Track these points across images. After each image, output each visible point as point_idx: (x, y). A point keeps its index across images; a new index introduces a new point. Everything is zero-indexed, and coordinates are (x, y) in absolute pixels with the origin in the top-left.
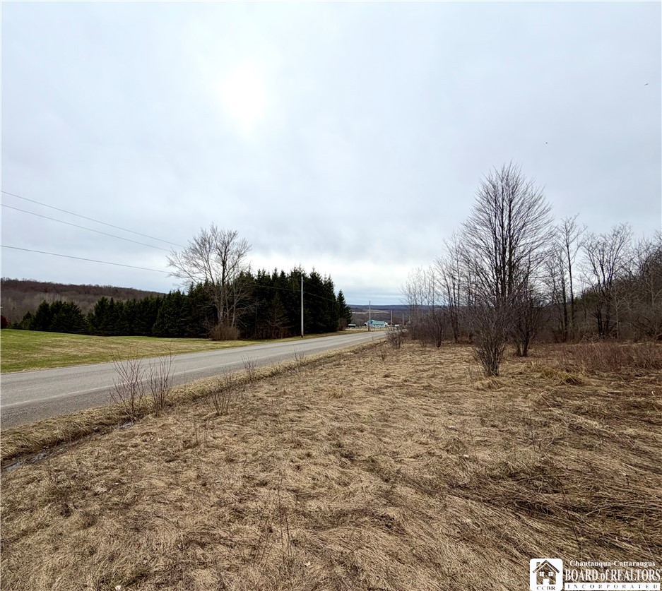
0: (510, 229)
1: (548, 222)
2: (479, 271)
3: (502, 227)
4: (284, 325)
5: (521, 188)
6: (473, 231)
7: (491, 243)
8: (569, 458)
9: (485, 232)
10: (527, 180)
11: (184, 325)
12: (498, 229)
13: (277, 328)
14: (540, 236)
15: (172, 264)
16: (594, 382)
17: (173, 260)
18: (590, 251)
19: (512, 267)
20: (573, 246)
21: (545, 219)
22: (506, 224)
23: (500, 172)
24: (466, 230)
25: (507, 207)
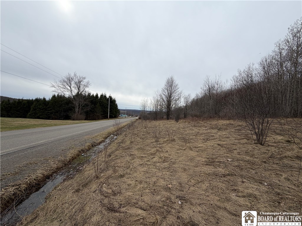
0: (171, 92)
4: (101, 115)
5: (174, 82)
7: (167, 95)
11: (50, 114)
12: (169, 91)
13: (98, 116)
14: (177, 94)
15: (53, 86)
17: (54, 85)
18: (185, 98)
19: (171, 101)
20: (181, 97)
21: (178, 90)
23: (171, 77)
24: (162, 90)
25: (171, 86)
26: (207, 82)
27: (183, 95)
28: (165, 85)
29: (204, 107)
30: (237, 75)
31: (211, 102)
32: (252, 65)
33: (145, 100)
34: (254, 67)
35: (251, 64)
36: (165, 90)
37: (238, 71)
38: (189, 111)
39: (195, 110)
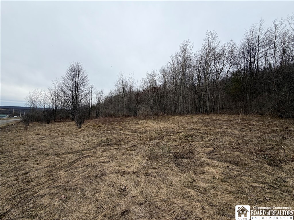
0: (78, 83)
1: (88, 84)
2: (66, 95)
3: (76, 82)
5: (82, 71)
6: (65, 80)
7: (71, 86)
8: (109, 137)
9: (70, 82)
10: (84, 70)
12: (74, 82)
14: (86, 88)
16: (103, 126)
18: (97, 94)
19: (78, 96)
20: (93, 92)
21: (88, 83)
22: (77, 81)
23: (77, 63)
24: (63, 80)
25: (77, 76)
26: (121, 79)
27: (95, 90)
28: (68, 73)
29: (118, 105)
30: (146, 77)
31: (125, 100)
32: (155, 71)
33: (37, 93)
34: (157, 73)
35: (155, 69)
36: (68, 80)
37: (147, 74)
38: (102, 110)
39: (108, 108)
